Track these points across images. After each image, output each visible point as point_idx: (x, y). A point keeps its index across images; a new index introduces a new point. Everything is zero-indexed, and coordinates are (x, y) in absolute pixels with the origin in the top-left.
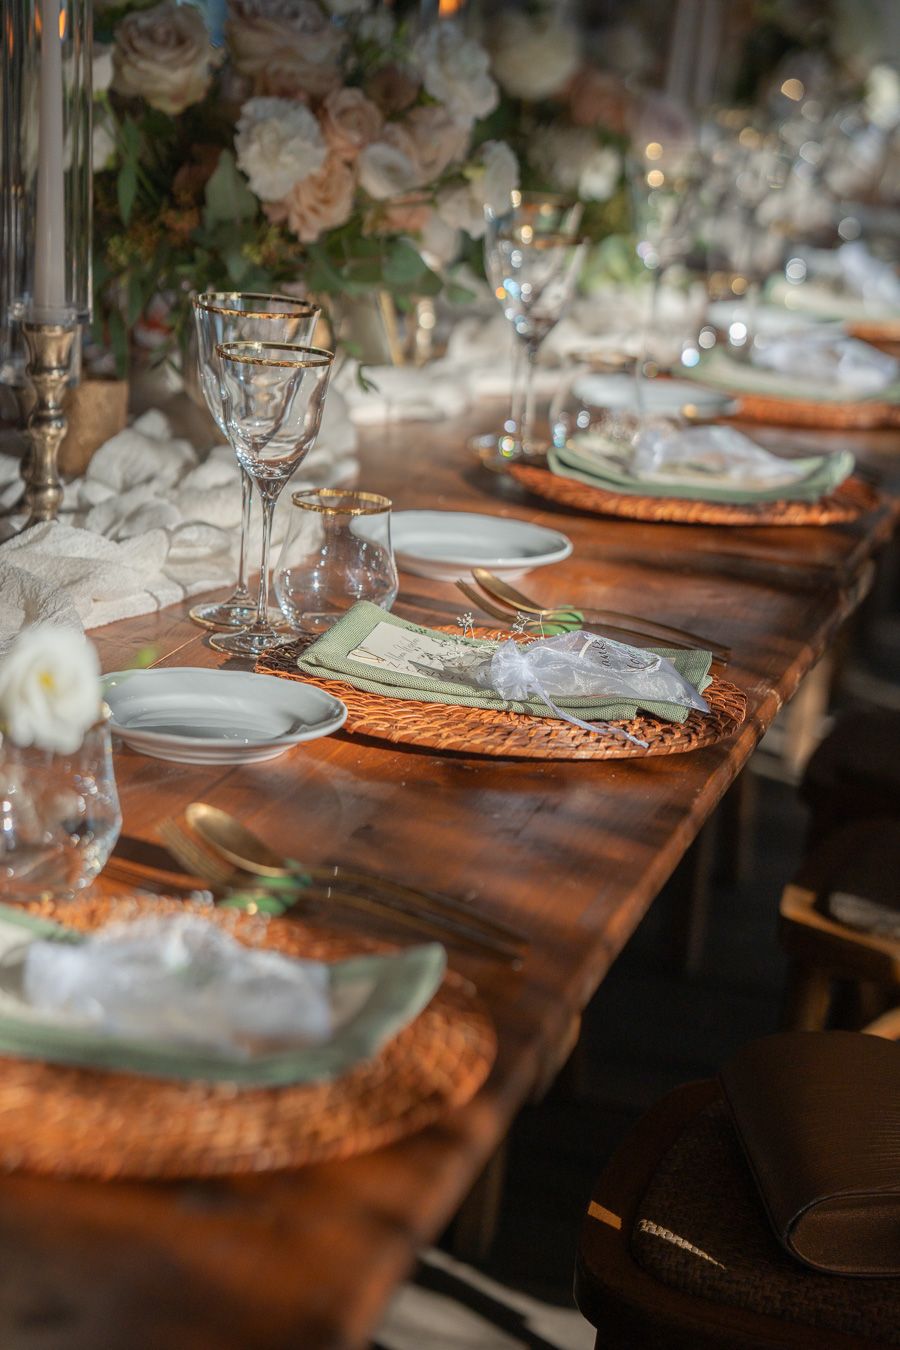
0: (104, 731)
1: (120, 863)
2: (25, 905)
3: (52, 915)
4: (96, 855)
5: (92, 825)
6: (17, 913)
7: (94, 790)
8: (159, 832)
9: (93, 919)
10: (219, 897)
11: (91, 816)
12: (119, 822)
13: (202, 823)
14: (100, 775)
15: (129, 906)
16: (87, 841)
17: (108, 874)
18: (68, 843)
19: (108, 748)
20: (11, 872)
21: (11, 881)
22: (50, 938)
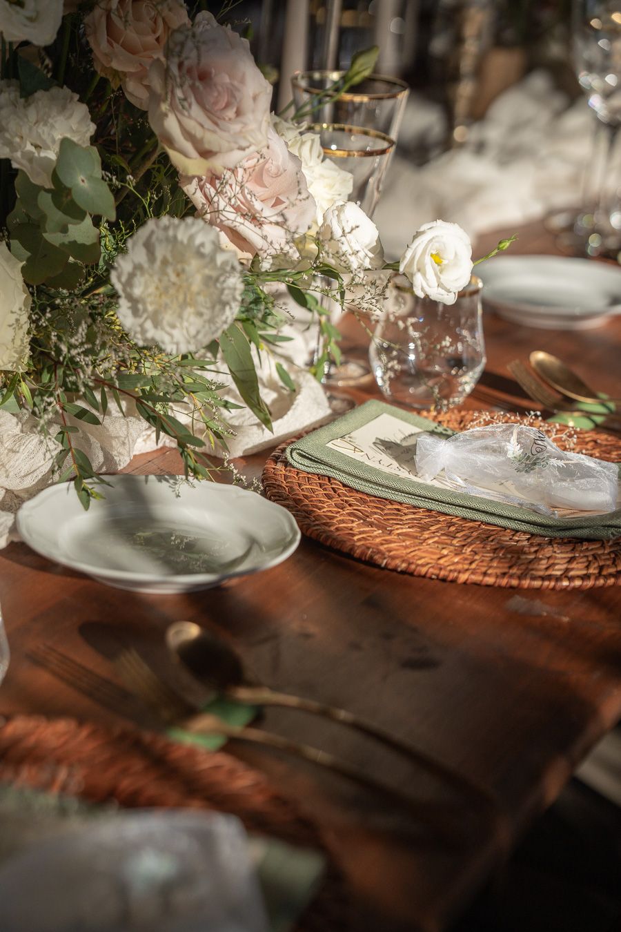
0: (477, 298)
1: (484, 389)
2: (419, 412)
3: (435, 418)
4: (468, 381)
5: (465, 361)
6: (413, 416)
7: (469, 339)
8: (510, 369)
9: (462, 424)
10: (547, 415)
11: (465, 356)
12: (484, 360)
13: (540, 364)
14: (472, 329)
15: (486, 416)
16: (461, 372)
17: (474, 394)
18: (449, 373)
19: (480, 311)
20: (411, 390)
21: (411, 396)
22: (432, 433)
